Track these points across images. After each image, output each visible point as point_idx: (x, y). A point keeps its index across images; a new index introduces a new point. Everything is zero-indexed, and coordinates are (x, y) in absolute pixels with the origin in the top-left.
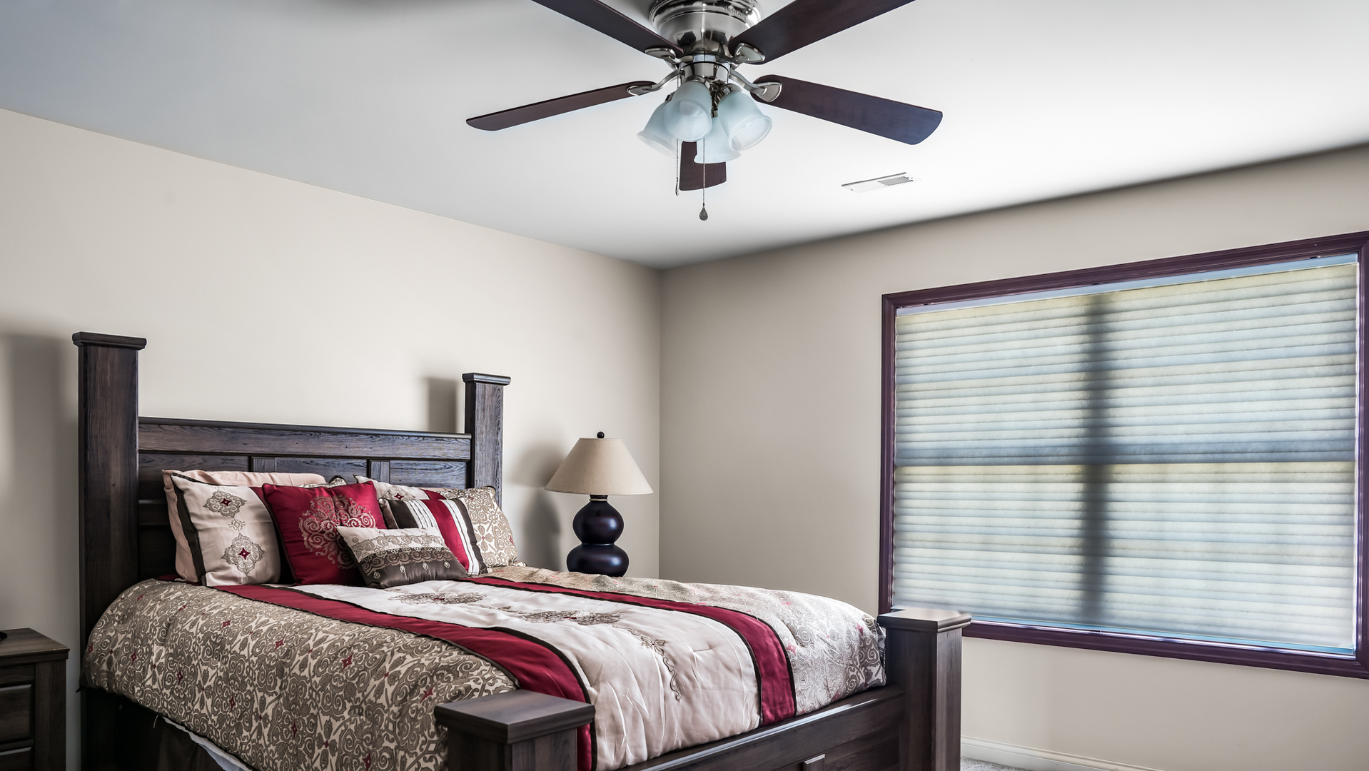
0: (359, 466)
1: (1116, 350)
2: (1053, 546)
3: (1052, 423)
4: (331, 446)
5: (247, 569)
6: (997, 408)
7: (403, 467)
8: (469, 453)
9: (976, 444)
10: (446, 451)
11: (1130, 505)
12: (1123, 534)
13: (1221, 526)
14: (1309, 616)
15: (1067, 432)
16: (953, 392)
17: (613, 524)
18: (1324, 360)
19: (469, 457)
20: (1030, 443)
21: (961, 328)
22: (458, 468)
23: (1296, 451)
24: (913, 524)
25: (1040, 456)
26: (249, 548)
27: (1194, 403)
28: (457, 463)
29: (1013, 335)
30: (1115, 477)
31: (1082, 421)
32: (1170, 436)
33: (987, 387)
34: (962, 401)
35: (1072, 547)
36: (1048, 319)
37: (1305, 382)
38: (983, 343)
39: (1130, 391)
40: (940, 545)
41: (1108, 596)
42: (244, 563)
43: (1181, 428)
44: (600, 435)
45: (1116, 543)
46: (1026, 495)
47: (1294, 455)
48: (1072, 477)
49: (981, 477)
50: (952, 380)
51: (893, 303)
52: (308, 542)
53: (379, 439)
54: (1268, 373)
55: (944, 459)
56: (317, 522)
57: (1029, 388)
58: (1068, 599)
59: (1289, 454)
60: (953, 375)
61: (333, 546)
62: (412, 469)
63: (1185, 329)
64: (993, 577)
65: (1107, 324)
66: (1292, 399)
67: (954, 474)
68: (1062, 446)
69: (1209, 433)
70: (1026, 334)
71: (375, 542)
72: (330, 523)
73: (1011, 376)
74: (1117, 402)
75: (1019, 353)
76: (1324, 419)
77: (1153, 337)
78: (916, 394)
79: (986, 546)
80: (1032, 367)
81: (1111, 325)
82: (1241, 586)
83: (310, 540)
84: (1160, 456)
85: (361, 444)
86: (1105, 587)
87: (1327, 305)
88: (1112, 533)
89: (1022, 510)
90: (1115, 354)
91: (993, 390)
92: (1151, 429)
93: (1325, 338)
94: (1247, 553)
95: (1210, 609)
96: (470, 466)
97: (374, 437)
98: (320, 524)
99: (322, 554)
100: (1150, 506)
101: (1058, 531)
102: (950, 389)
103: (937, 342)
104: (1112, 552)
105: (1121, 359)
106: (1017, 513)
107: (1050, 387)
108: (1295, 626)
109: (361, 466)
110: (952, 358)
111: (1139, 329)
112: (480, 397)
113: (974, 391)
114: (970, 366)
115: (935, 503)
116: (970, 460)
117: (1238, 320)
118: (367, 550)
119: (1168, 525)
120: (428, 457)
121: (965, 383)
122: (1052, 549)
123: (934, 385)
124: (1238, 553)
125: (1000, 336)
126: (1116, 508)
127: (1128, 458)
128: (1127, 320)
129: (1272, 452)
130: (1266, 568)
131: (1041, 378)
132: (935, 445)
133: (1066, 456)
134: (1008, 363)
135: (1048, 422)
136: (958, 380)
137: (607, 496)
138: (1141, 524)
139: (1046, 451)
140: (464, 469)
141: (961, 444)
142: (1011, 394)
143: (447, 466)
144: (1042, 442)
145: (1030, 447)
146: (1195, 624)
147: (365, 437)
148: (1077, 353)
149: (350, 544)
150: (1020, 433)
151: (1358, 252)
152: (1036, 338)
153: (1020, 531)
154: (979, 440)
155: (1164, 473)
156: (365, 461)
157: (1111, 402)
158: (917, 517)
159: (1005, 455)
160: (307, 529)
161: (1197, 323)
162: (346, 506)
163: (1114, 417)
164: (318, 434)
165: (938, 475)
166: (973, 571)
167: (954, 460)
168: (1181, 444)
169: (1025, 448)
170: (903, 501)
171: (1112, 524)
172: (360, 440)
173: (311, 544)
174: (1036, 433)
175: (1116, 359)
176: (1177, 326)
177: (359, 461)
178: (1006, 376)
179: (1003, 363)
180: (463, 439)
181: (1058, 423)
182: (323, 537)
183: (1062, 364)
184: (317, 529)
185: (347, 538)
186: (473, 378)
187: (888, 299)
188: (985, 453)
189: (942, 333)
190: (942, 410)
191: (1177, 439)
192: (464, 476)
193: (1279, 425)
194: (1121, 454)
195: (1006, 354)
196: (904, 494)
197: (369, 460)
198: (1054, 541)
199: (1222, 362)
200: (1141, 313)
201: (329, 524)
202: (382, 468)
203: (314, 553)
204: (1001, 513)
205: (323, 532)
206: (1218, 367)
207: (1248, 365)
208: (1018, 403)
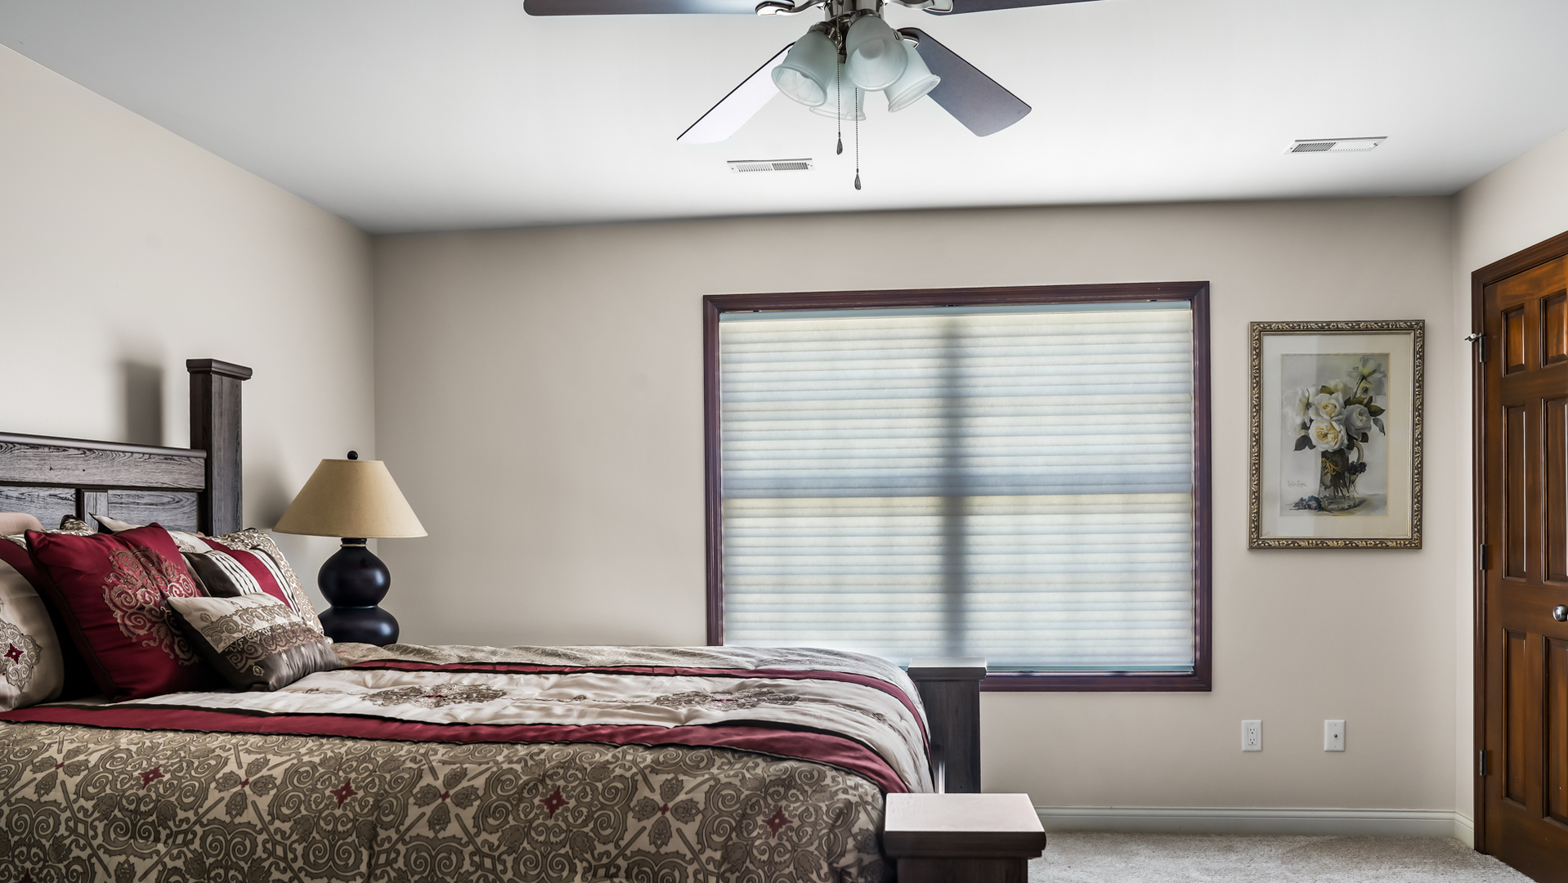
0: (66, 499)
1: (974, 377)
2: (914, 584)
3: (909, 452)
4: (31, 466)
5: (21, 681)
6: (846, 433)
7: (123, 501)
8: (203, 478)
9: (822, 473)
10: (177, 476)
11: (992, 539)
12: (988, 568)
13: (1079, 557)
14: (1158, 639)
15: (924, 461)
16: (794, 414)
17: (379, 578)
18: (1165, 398)
19: (203, 485)
20: (884, 472)
21: (801, 341)
22: (189, 502)
23: (1145, 484)
24: (748, 566)
25: (897, 487)
26: (20, 644)
27: (1053, 435)
28: (187, 495)
29: (864, 353)
30: (976, 509)
31: (941, 450)
32: (1033, 467)
33: (834, 409)
34: (804, 424)
35: (934, 584)
36: (901, 339)
37: (1149, 418)
38: (827, 360)
39: (990, 420)
40: (781, 588)
41: (971, 634)
42: (17, 671)
43: (1040, 460)
44: (352, 456)
45: (978, 578)
46: (882, 530)
47: (1142, 487)
48: (933, 510)
49: (830, 511)
50: (790, 400)
51: (717, 306)
52: (125, 625)
53: (93, 456)
54: (1119, 408)
55: (783, 489)
56: (130, 591)
57: (882, 412)
58: (932, 640)
59: (1139, 486)
60: (793, 395)
61: (163, 630)
62: (134, 503)
63: (1043, 360)
64: (847, 622)
65: (966, 349)
66: (1139, 433)
67: (797, 508)
68: (920, 477)
69: (1067, 465)
70: (878, 353)
71: (236, 618)
72: (148, 592)
73: (861, 399)
74: (978, 431)
75: (870, 373)
76: (1166, 453)
77: (1012, 366)
78: (747, 415)
79: (837, 588)
80: (886, 390)
81: (970, 350)
82: (1098, 615)
83: (127, 622)
84: (1020, 487)
85: (70, 463)
86: (969, 625)
87: (1166, 346)
88: (975, 568)
89: (878, 546)
90: (973, 381)
91: (842, 413)
92: (1010, 460)
93: (1165, 377)
94: (1104, 583)
95: (1072, 639)
96: (204, 499)
97: (88, 452)
98: (136, 596)
99: (152, 643)
100: (1011, 539)
101: (918, 568)
102: (790, 410)
103: (772, 355)
104: (975, 588)
105: (980, 386)
106: (872, 550)
107: (905, 412)
108: (1146, 650)
109: (68, 500)
110: (791, 375)
111: (997, 356)
112: (217, 395)
113: (820, 413)
114: (813, 385)
115: (772, 541)
116: (817, 492)
117: (1090, 354)
118: (230, 631)
119: (1029, 558)
120: (155, 485)
121: (806, 404)
122: (912, 588)
123: (770, 405)
124: (1097, 583)
125: (849, 354)
126: (975, 542)
127: (989, 489)
128: (986, 346)
129: (1124, 484)
130: (1119, 596)
131: (894, 402)
132: (772, 474)
133: (925, 487)
134: (858, 384)
135: (904, 450)
136: (798, 400)
137: (366, 539)
138: (1003, 558)
139: (902, 482)
140: (195, 503)
141: (804, 473)
142: (862, 418)
143: (176, 500)
144: (899, 472)
145: (884, 478)
146: (1059, 655)
147: (76, 452)
148: (933, 378)
149: (198, 625)
150: (872, 462)
151: (1190, 300)
152: (889, 358)
153: (876, 569)
154: (826, 469)
155: (1026, 505)
156: (73, 491)
157: (971, 430)
158: (750, 557)
159: (856, 486)
160: (119, 604)
161: (1053, 355)
162: (156, 564)
163: (975, 446)
164: (10, 446)
165: (778, 508)
166: (822, 616)
167: (796, 492)
168: (1040, 475)
169: (878, 478)
170: (732, 539)
171: (972, 559)
172: (68, 457)
173: (132, 629)
174: (891, 462)
175: (976, 387)
176: (1035, 355)
177: (67, 490)
178: (855, 399)
179: (851, 384)
180: (196, 458)
181: (916, 452)
182: (145, 616)
183: (918, 388)
184: (133, 603)
185: (189, 614)
186: (211, 367)
187: (712, 301)
188: (832, 483)
189: (779, 346)
190: (780, 434)
191: (1037, 470)
192: (195, 514)
193: (1129, 458)
194: (982, 486)
195: (855, 374)
196: (734, 531)
197: (80, 490)
198: (913, 579)
199: (1076, 395)
200: (1000, 340)
201: (147, 595)
202: (98, 502)
203: (139, 643)
204: (854, 550)
205: (142, 608)
206: (1073, 399)
207: (1100, 398)
208: (870, 428)
